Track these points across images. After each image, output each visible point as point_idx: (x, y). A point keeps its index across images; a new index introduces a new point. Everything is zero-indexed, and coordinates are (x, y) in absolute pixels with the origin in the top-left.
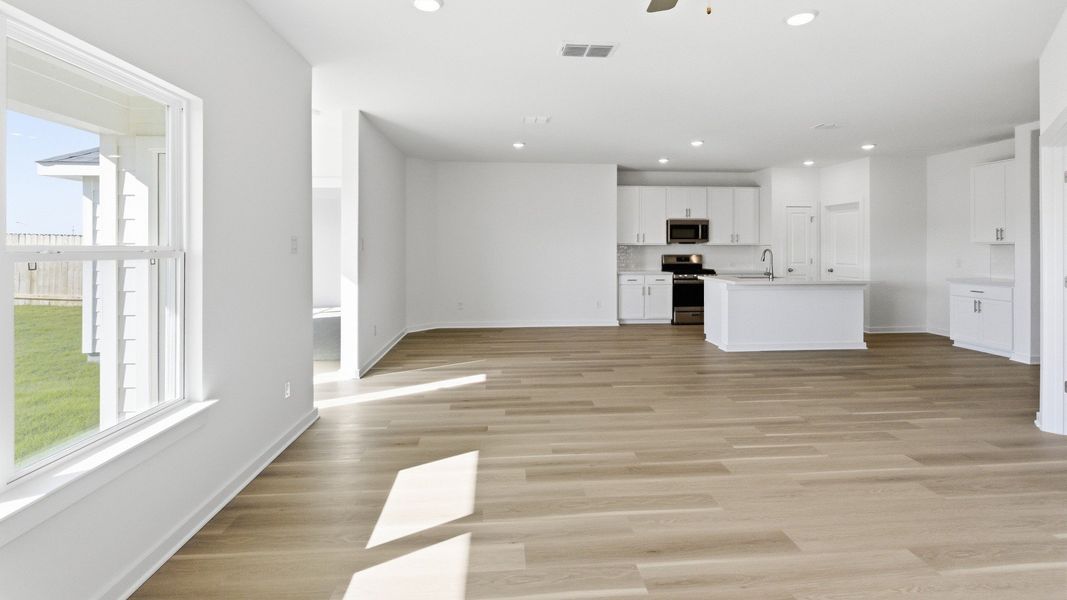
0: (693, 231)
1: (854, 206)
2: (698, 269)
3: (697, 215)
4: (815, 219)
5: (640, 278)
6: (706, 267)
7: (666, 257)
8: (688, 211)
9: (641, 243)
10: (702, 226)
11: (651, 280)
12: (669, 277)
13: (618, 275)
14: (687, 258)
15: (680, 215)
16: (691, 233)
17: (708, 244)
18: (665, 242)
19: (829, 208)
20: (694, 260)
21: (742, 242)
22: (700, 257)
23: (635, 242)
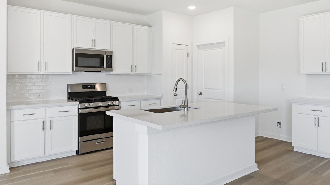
0: (98, 60)
1: (221, 44)
2: (102, 96)
3: (101, 46)
4: (190, 55)
5: (39, 112)
6: (109, 94)
7: (71, 85)
8: (94, 41)
9: (43, 72)
10: (107, 56)
11: (52, 112)
12: (74, 107)
13: (9, 110)
14: (93, 86)
15: (86, 45)
16: (97, 61)
17: (112, 73)
18: (69, 70)
19: (199, 47)
20: (98, 88)
21: (139, 72)
22: (104, 85)
23: (36, 71)
